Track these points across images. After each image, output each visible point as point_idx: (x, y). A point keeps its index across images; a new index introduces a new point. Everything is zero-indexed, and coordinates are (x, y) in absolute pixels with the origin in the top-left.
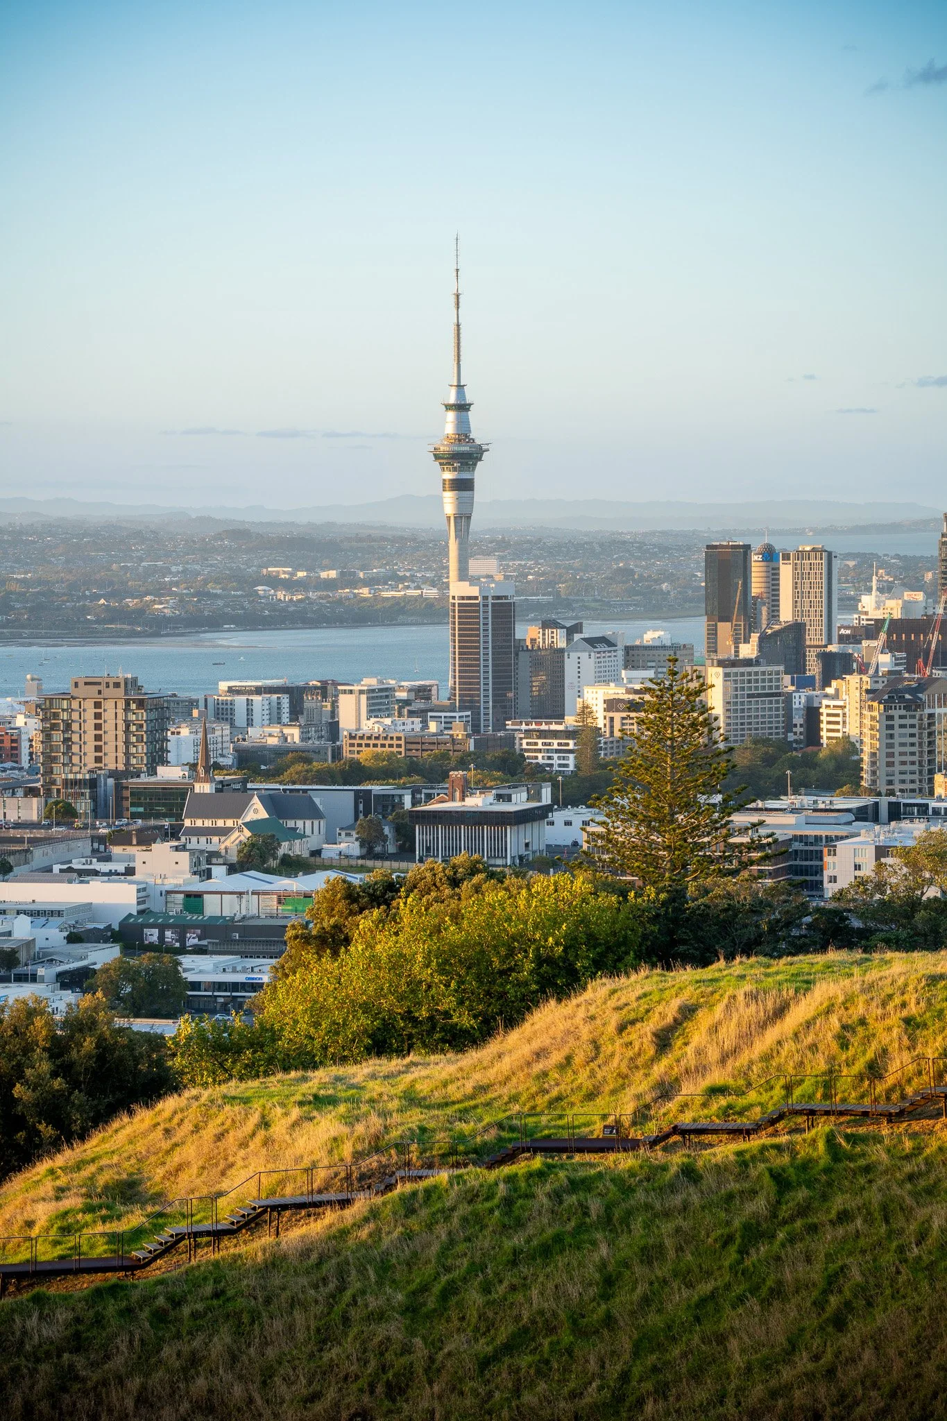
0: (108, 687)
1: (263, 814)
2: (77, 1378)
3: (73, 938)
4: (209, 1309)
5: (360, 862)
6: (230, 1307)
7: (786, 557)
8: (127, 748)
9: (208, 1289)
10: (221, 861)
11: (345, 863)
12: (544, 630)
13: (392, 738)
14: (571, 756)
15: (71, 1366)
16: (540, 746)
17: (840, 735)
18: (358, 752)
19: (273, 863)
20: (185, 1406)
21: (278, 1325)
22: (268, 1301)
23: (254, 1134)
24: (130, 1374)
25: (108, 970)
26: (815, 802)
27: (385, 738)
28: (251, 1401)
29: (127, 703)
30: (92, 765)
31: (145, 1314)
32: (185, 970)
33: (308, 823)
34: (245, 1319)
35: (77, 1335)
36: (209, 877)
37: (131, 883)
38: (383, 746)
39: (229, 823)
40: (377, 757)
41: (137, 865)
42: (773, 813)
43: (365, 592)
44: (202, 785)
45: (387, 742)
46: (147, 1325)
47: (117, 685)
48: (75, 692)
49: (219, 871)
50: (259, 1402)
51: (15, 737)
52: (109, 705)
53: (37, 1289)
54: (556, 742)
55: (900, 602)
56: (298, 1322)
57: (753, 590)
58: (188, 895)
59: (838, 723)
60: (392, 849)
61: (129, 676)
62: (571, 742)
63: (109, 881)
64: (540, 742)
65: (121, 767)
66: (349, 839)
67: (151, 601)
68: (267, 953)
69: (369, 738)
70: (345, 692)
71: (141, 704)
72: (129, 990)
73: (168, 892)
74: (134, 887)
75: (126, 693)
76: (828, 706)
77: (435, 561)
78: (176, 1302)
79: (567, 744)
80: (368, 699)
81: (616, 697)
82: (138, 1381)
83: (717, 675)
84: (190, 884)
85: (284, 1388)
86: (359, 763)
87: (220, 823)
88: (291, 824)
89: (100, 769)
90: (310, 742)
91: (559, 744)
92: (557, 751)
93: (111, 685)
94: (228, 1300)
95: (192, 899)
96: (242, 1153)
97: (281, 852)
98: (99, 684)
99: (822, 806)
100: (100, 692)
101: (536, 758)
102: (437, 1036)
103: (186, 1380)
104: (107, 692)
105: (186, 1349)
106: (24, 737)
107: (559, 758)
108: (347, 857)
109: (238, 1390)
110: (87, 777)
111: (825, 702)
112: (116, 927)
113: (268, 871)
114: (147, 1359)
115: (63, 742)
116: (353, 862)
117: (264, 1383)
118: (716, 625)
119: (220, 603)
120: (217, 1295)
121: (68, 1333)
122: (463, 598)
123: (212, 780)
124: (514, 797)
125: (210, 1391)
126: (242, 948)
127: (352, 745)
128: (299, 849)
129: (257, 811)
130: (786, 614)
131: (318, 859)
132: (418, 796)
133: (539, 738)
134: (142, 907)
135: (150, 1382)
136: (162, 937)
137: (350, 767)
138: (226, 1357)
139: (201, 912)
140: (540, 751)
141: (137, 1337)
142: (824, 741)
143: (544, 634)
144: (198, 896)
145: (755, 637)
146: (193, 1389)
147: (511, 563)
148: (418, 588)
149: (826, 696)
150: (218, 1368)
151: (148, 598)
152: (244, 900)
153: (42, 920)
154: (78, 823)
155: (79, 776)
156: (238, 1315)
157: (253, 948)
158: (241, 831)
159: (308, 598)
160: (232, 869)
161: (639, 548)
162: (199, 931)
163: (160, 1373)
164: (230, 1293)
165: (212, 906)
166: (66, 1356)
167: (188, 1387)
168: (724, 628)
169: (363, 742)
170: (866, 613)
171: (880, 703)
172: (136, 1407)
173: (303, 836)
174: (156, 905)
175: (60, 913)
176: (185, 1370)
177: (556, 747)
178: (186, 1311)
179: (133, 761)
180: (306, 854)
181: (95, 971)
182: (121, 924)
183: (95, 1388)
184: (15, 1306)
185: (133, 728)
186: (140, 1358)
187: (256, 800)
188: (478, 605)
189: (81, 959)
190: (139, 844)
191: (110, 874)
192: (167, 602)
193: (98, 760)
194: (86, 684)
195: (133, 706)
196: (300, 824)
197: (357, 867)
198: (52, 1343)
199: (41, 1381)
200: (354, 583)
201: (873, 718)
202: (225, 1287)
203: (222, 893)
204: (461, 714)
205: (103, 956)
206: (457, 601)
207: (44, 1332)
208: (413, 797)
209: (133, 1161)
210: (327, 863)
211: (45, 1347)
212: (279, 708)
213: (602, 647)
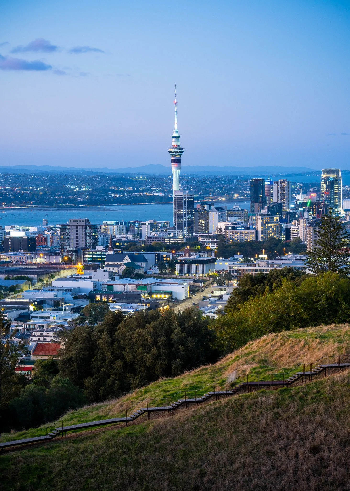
0: (80, 222)
1: (129, 261)
2: (280, 416)
3: (76, 298)
4: (316, 396)
5: (159, 275)
6: (323, 396)
7: (275, 183)
8: (86, 241)
9: (315, 391)
10: (117, 275)
11: (155, 275)
12: (202, 205)
13: (160, 238)
14: (215, 243)
15: (278, 412)
16: (206, 240)
17: (297, 237)
18: (151, 242)
19: (133, 275)
20: (314, 425)
21: (339, 402)
22: (334, 395)
23: (304, 346)
24: (296, 415)
25: (87, 307)
26: (296, 257)
27: (159, 238)
28: (334, 424)
29: (86, 227)
30: (76, 246)
31: (297, 398)
32: (110, 308)
33: (143, 263)
34: (328, 400)
35: (278, 403)
36: (114, 280)
37: (91, 281)
38: (158, 240)
39: (119, 263)
40: (157, 244)
41: (93, 276)
42: (284, 260)
43: (141, 194)
44: (110, 252)
45: (159, 239)
46: (298, 401)
47: (83, 221)
48: (71, 224)
49: (117, 277)
50: (337, 424)
51: (46, 238)
52: (80, 228)
53: (262, 390)
54: (211, 239)
55: (309, 196)
56: (345, 401)
57: (265, 193)
58: (109, 285)
59: (296, 233)
60: (168, 271)
61: (87, 219)
62: (215, 239)
63: (85, 281)
64: (206, 239)
65: (84, 246)
66: (155, 268)
67: (77, 197)
68: (134, 303)
69: (154, 238)
70: (143, 224)
71: (90, 227)
72: (94, 313)
73: (103, 284)
74: (93, 283)
75: (86, 224)
76: (293, 228)
77: (162, 185)
78: (306, 394)
79: (214, 240)
80: (150, 226)
81: (228, 225)
82: (299, 417)
83: (259, 218)
84: (109, 282)
85: (344, 420)
86: (152, 246)
87: (116, 263)
88: (137, 264)
89: (78, 247)
90: (135, 239)
91: (212, 240)
92: (211, 242)
93: (81, 221)
94: (321, 394)
95: (110, 286)
96: (302, 352)
97: (135, 272)
98: (78, 221)
99: (298, 258)
100: (78, 224)
101: (205, 244)
102: (297, 321)
103: (313, 417)
104: (80, 224)
105: (311, 408)
106: (48, 238)
107: (212, 244)
108: (155, 274)
109: (330, 420)
110: (75, 249)
111: (292, 227)
112: (88, 295)
113: (131, 278)
114: (300, 411)
115: (67, 239)
116: (157, 275)
117: (338, 419)
118: (254, 204)
119: (98, 197)
120: (318, 392)
121: (275, 402)
122: (178, 195)
123: (113, 250)
124: (204, 255)
125: (321, 420)
126: (126, 301)
127: (148, 240)
128: (141, 271)
129: (127, 260)
130: (275, 200)
131: (146, 274)
132: (175, 255)
133: (206, 238)
134: (95, 289)
135: (303, 417)
136: (101, 298)
137: (149, 246)
138: (324, 410)
139: (113, 290)
140: (206, 242)
141: (296, 404)
142: (292, 239)
143: (202, 207)
144: (112, 285)
145: (266, 208)
146: (316, 420)
147: (185, 185)
148: (157, 193)
149: (292, 225)
150: (322, 414)
151: (76, 196)
152: (126, 287)
153: (66, 292)
154: (73, 263)
155: (72, 249)
156: (326, 398)
157: (130, 301)
158: (123, 266)
159: (124, 196)
160: (121, 277)
161: (224, 181)
162: (113, 296)
163: (305, 415)
164: (322, 392)
165: (116, 288)
166: (276, 409)
167: (314, 419)
168: (256, 204)
169: (152, 239)
170: (299, 200)
171: (312, 227)
172: (299, 424)
173: (141, 267)
174: (99, 288)
175: (70, 290)
176: (312, 414)
177: (211, 241)
178: (309, 397)
179: (88, 245)
180: (143, 273)
181: (83, 308)
182: (89, 293)
183: (286, 418)
184: (257, 394)
185: (88, 235)
186: (298, 410)
187: (127, 256)
188: (183, 197)
189: (78, 304)
190: (93, 269)
191: (84, 278)
192: (82, 197)
193: (77, 244)
194: (74, 221)
195: (88, 228)
196: (140, 264)
197: (158, 277)
198: (270, 405)
199: (270, 416)
200: (138, 191)
201: (310, 231)
202: (319, 390)
203: (119, 284)
204: (178, 231)
205: (85, 304)
206: (176, 196)
207: (268, 402)
208: (173, 256)
209: (263, 354)
210: (149, 276)
211: (269, 406)
212: (122, 229)
213: (220, 210)
